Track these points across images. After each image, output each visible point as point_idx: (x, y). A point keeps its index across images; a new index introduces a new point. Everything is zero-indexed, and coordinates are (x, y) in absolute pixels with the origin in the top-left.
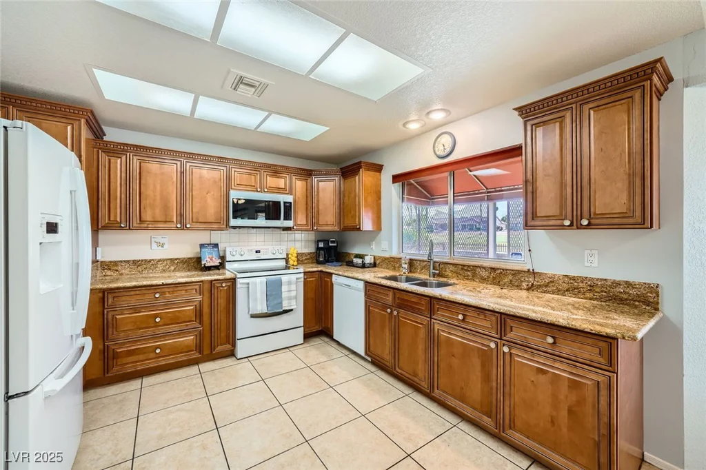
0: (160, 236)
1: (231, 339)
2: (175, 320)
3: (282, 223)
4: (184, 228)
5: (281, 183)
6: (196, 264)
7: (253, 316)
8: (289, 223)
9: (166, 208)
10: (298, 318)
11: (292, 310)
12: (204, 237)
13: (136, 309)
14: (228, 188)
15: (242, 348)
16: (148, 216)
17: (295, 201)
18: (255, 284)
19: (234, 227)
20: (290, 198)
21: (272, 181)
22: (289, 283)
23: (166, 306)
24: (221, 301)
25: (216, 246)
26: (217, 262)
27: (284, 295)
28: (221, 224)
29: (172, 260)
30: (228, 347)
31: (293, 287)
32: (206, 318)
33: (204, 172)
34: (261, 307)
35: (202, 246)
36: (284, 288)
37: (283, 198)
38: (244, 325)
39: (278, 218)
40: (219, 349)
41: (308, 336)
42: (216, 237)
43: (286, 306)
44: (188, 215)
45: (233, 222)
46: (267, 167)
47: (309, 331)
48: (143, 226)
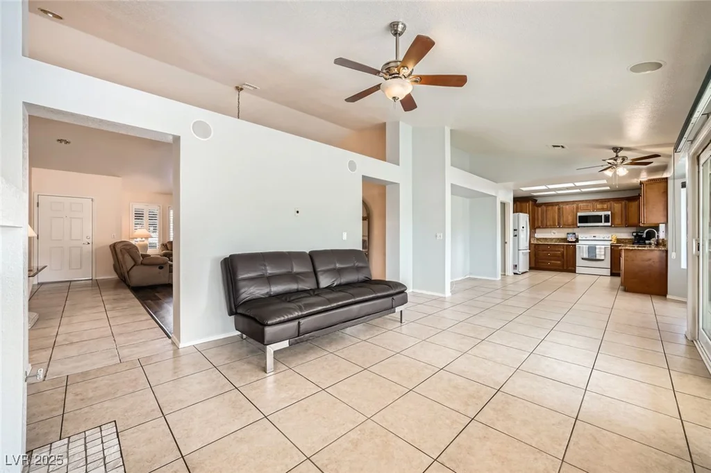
0: (554, 230)
1: (574, 266)
2: (554, 255)
3: (603, 224)
4: (559, 227)
5: (605, 206)
6: (565, 240)
7: (583, 259)
8: (609, 224)
9: (554, 222)
10: (607, 263)
11: (603, 260)
12: (570, 230)
13: (543, 251)
14: (577, 212)
15: (578, 270)
16: (548, 224)
17: (612, 213)
18: (583, 247)
19: (579, 227)
20: (609, 213)
21: (599, 206)
22: (600, 248)
23: (552, 251)
24: (571, 252)
25: (574, 234)
26: (574, 240)
27: (597, 253)
28: (574, 225)
29: (558, 239)
30: (573, 268)
31: (603, 250)
32: (565, 257)
33: (567, 207)
34: (586, 256)
35: (568, 234)
36: (597, 250)
37: (602, 213)
38: (579, 262)
39: (601, 222)
40: (570, 268)
41: (612, 274)
42: (576, 230)
43: (598, 257)
44: (562, 222)
45: (579, 225)
46: (597, 201)
47: (614, 271)
48: (546, 227)
